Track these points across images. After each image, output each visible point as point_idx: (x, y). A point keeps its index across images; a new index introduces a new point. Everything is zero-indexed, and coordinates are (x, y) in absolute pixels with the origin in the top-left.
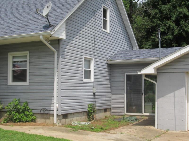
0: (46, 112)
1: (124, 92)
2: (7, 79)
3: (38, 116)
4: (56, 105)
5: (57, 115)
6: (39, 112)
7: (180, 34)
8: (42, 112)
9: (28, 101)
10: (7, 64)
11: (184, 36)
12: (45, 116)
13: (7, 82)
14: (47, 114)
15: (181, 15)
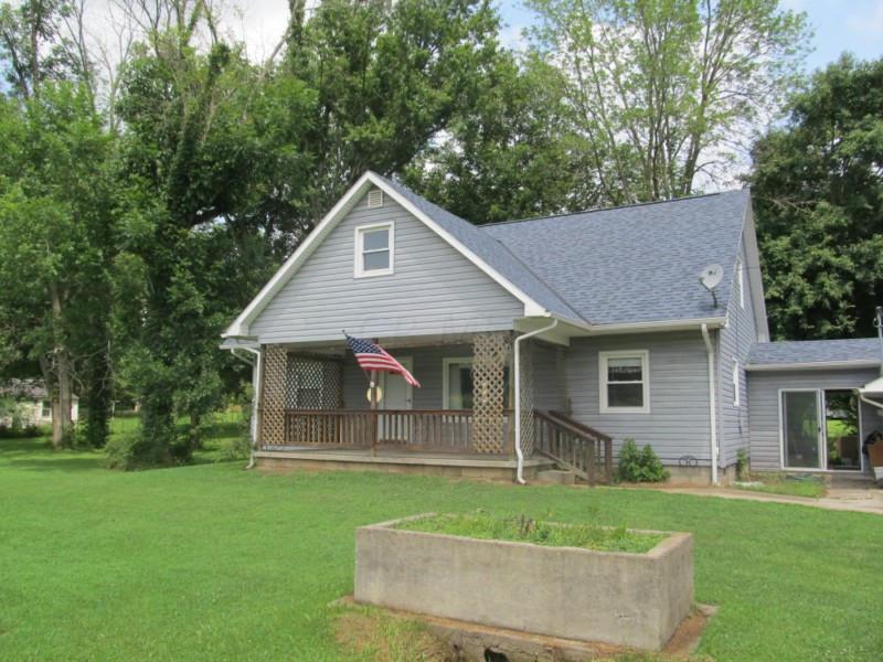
0: (693, 463)
1: (778, 426)
2: (598, 402)
3: (671, 470)
4: (715, 450)
5: (719, 468)
6: (676, 462)
7: (818, 304)
8: (683, 463)
9: (651, 442)
10: (597, 373)
11: (827, 309)
12: (689, 471)
13: (598, 407)
14: (696, 466)
15: (819, 264)
